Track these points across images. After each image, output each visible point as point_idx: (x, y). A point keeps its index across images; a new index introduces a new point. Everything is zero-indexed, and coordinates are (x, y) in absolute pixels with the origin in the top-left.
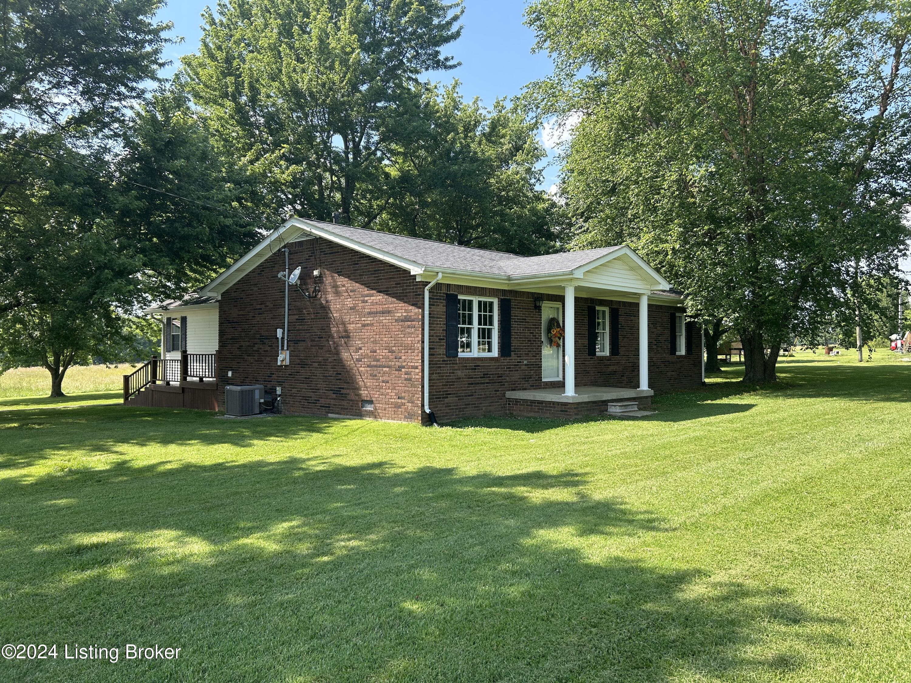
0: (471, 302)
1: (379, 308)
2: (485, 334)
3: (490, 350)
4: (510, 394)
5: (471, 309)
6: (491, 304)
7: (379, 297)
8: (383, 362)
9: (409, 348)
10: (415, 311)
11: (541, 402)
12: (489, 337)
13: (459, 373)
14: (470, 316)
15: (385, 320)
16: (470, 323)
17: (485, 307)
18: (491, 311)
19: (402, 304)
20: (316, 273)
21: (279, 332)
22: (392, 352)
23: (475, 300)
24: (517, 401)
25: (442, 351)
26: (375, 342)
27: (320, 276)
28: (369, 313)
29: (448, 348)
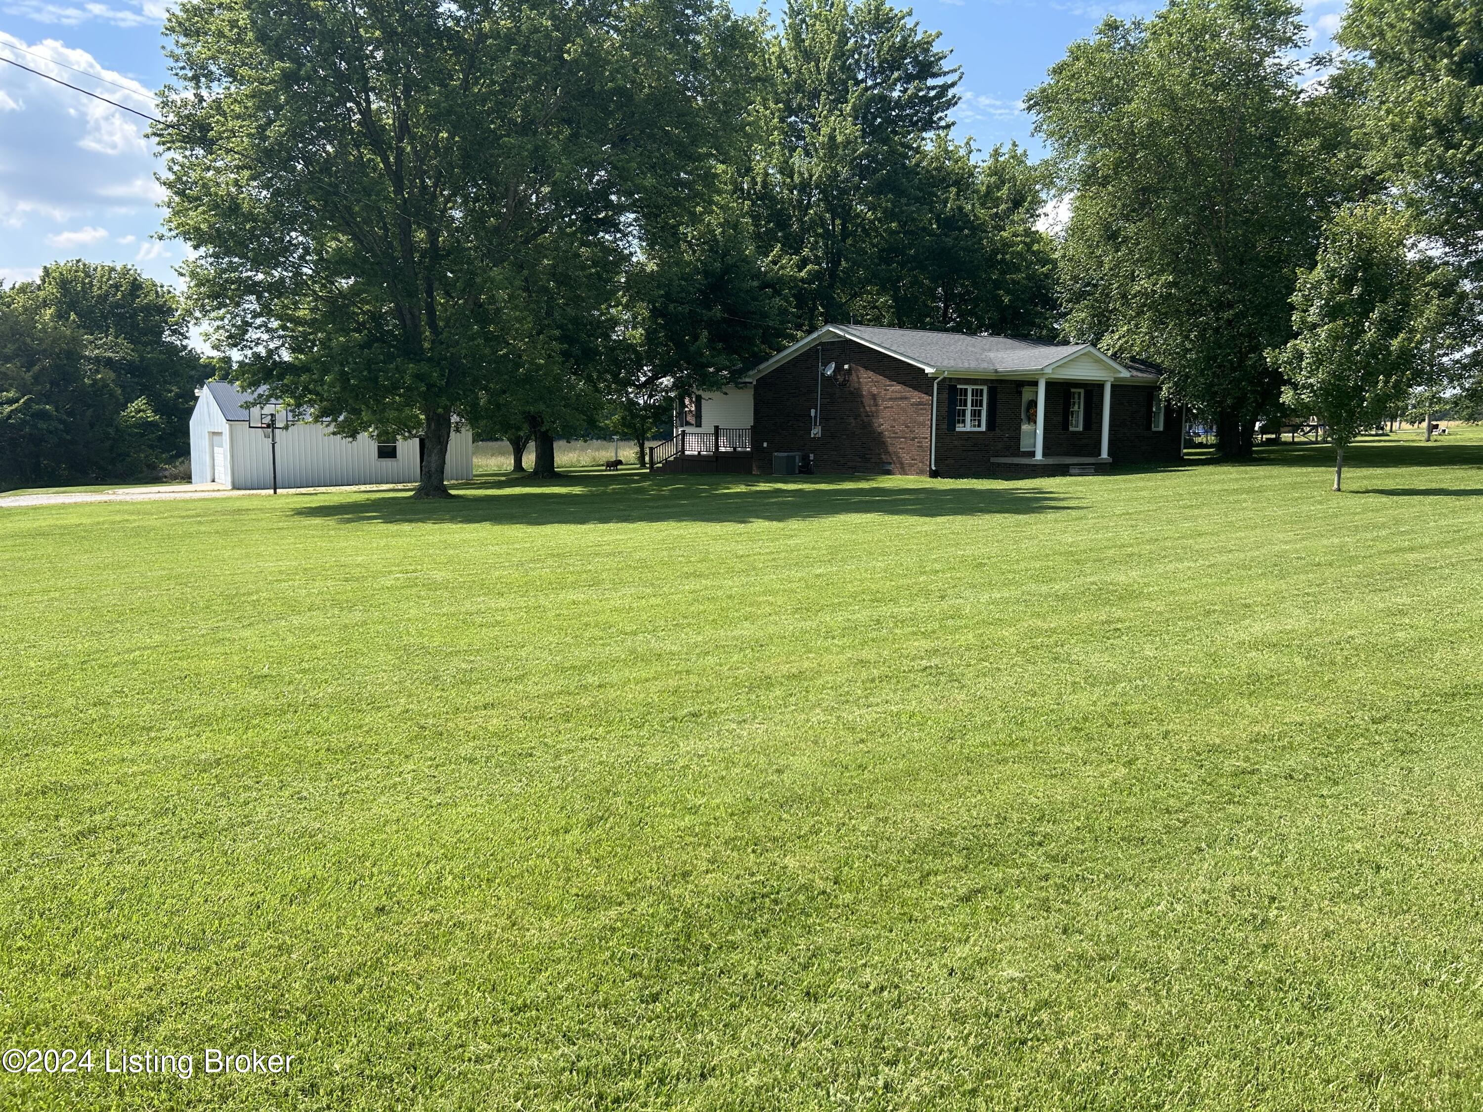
0: (966, 390)
1: (898, 395)
2: (976, 414)
3: (979, 426)
4: (993, 460)
5: (966, 395)
6: (982, 390)
7: (898, 387)
8: (900, 434)
9: (923, 424)
10: (926, 398)
11: (1017, 465)
12: (980, 415)
13: (956, 443)
14: (966, 401)
15: (903, 404)
16: (965, 405)
17: (977, 393)
18: (982, 395)
19: (916, 393)
20: (846, 367)
21: (813, 412)
22: (907, 427)
23: (970, 388)
24: (999, 464)
25: (945, 426)
26: (894, 420)
27: (850, 369)
28: (891, 399)
29: (948, 425)
